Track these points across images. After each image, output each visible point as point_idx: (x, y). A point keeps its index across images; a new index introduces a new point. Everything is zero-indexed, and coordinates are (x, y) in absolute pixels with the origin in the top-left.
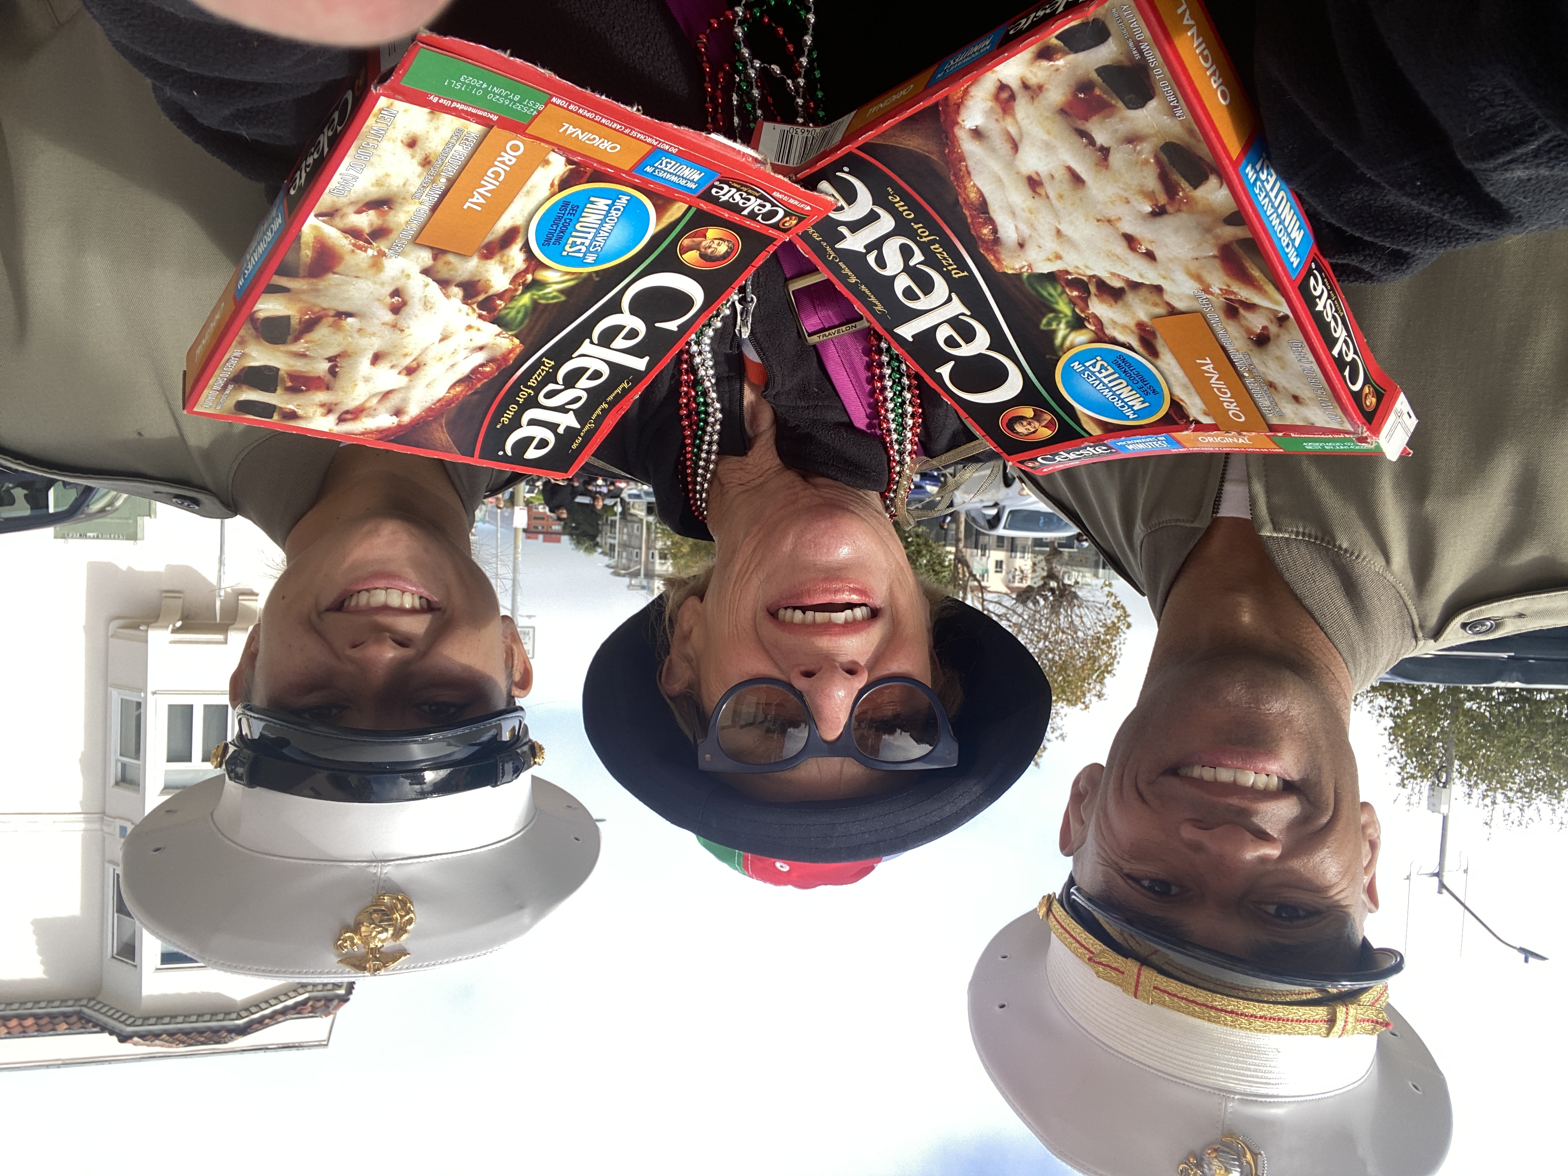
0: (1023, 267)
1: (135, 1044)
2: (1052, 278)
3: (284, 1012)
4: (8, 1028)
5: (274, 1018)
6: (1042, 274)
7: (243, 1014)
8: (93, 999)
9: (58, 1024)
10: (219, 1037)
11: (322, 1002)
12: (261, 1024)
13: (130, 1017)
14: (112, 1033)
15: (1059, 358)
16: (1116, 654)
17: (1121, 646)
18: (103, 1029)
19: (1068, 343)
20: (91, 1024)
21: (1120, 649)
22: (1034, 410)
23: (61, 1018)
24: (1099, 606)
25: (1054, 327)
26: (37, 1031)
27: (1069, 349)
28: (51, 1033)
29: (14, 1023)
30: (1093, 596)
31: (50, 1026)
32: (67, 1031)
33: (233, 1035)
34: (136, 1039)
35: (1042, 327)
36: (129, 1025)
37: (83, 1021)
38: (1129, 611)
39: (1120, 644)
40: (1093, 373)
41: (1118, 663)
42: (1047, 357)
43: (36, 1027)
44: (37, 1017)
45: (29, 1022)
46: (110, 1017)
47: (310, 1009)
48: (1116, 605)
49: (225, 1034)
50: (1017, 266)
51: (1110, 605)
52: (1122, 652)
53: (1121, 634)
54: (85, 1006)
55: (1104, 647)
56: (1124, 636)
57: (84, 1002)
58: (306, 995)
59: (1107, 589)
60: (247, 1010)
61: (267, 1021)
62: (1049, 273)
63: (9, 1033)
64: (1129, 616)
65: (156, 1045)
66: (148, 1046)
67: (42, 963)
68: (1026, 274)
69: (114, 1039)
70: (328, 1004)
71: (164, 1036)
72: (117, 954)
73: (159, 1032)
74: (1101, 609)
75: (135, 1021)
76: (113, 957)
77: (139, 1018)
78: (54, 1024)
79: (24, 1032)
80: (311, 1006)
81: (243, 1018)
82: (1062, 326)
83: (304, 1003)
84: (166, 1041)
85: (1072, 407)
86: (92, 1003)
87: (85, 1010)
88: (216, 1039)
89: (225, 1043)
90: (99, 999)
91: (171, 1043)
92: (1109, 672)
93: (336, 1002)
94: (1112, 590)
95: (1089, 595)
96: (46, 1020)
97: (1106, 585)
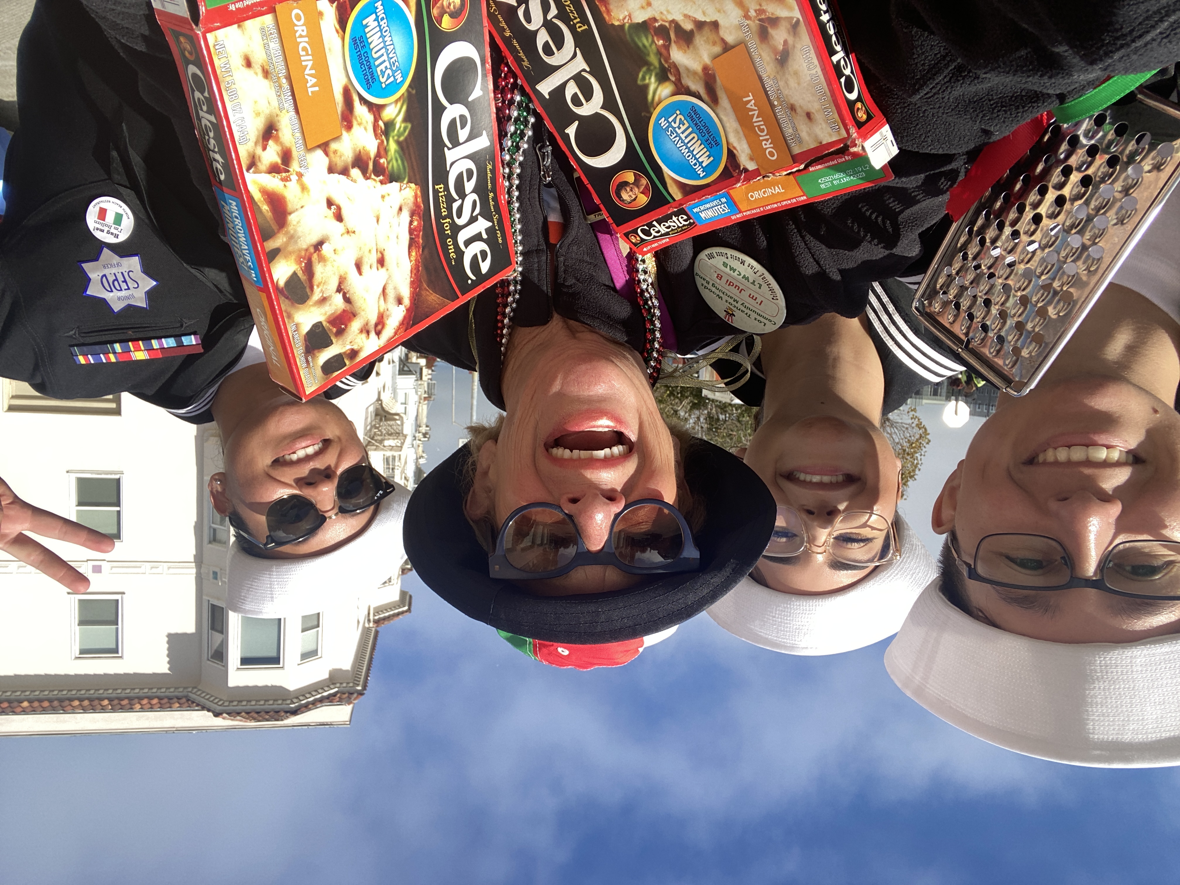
0: (625, 18)
1: (224, 718)
2: (645, 26)
3: (321, 700)
4: (141, 705)
5: (315, 704)
6: (638, 24)
7: (295, 700)
8: (195, 688)
9: (174, 703)
10: (279, 716)
11: (347, 695)
12: (307, 707)
13: (221, 700)
14: (209, 710)
15: (651, 114)
16: (917, 464)
17: (922, 457)
18: (203, 708)
19: (657, 98)
20: (195, 704)
21: (921, 459)
22: (635, 174)
23: (175, 700)
24: (906, 426)
25: (647, 81)
26: (159, 708)
27: (658, 105)
28: (169, 709)
29: (145, 701)
30: (901, 419)
31: (168, 705)
32: (179, 709)
33: (288, 714)
34: (225, 715)
35: (639, 82)
36: (220, 705)
37: (190, 702)
38: (928, 432)
39: (921, 455)
40: (674, 128)
41: (919, 470)
42: (643, 114)
43: (159, 706)
44: (160, 698)
45: (155, 701)
46: (207, 699)
47: (338, 699)
48: (919, 426)
49: (283, 714)
50: (621, 18)
51: (914, 425)
52: (923, 461)
53: (923, 448)
54: (191, 692)
55: (908, 457)
56: (924, 450)
57: (190, 689)
58: (336, 689)
59: (911, 413)
60: (297, 698)
61: (310, 706)
62: (643, 22)
63: (141, 708)
64: (929, 434)
65: (237, 720)
66: (232, 720)
67: (169, 663)
68: (627, 25)
69: (211, 714)
70: (350, 696)
71: (243, 714)
72: (212, 657)
73: (239, 711)
74: (907, 428)
75: (223, 703)
76: (208, 660)
77: (227, 701)
78: (171, 704)
79: (151, 708)
80: (339, 697)
81: (294, 703)
82: (653, 79)
83: (334, 695)
84: (244, 718)
85: (660, 168)
86: (195, 690)
87: (190, 694)
88: (276, 717)
89: (282, 720)
90: (199, 687)
91: (247, 719)
92: (911, 477)
93: (355, 695)
94: (916, 414)
95: (898, 417)
96: (166, 700)
97: (912, 410)
